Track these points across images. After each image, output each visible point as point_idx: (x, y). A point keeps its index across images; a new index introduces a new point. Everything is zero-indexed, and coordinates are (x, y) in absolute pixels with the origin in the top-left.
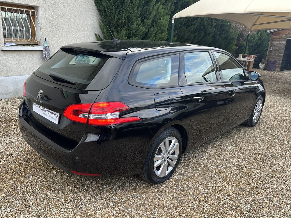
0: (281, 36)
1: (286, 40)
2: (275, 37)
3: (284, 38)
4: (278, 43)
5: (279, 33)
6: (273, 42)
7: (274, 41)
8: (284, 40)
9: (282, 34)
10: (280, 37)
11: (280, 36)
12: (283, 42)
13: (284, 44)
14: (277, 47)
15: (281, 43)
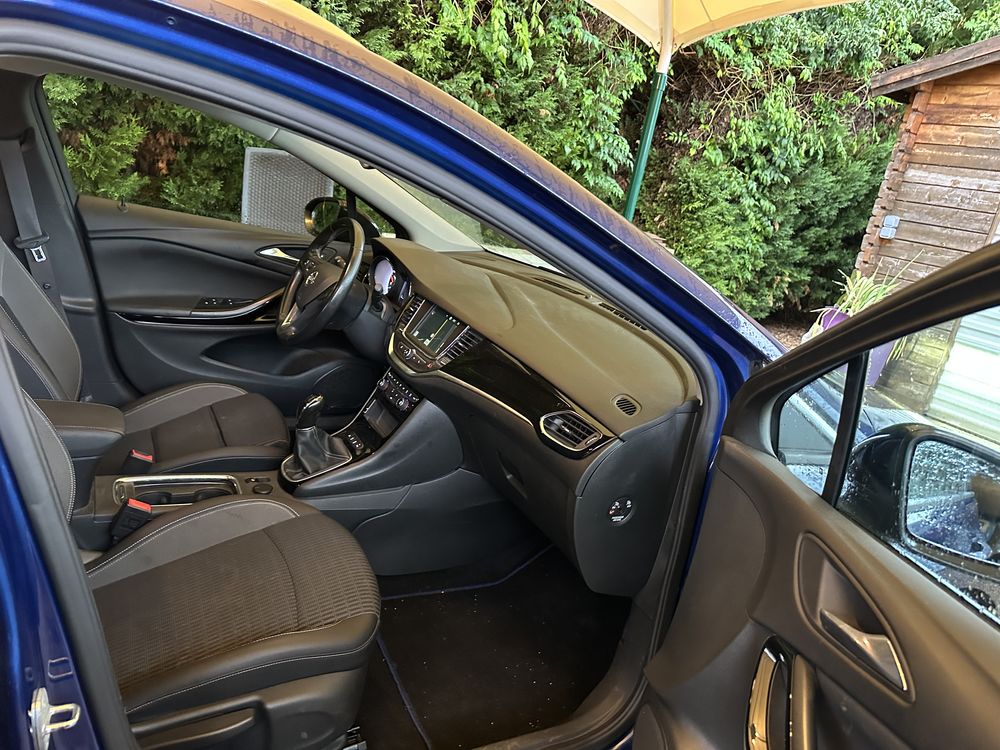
0: (977, 129)
2: (931, 131)
4: (948, 180)
5: (967, 101)
6: (912, 174)
7: (923, 164)
9: (987, 108)
10: (971, 134)
11: (968, 128)
12: (984, 182)
13: (991, 200)
14: (936, 215)
15: (968, 181)
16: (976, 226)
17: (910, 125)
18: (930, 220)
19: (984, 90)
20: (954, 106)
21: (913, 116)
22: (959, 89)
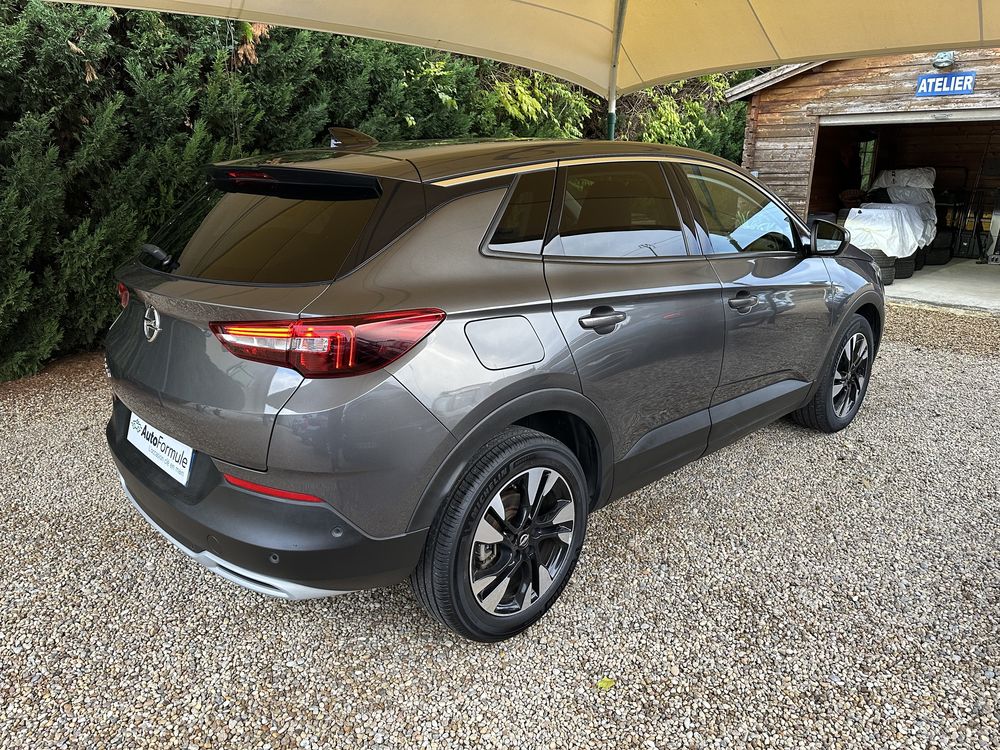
0: (792, 113)
1: (815, 130)
2: (765, 117)
3: (803, 119)
4: (781, 146)
5: (781, 98)
6: (759, 144)
7: (765, 138)
8: (804, 129)
9: (793, 101)
10: (789, 117)
11: (786, 114)
12: (801, 144)
13: (807, 153)
14: (779, 167)
15: (792, 145)
16: (802, 170)
17: (753, 116)
18: (776, 170)
19: (790, 90)
20: (775, 101)
21: (753, 110)
22: (775, 92)
